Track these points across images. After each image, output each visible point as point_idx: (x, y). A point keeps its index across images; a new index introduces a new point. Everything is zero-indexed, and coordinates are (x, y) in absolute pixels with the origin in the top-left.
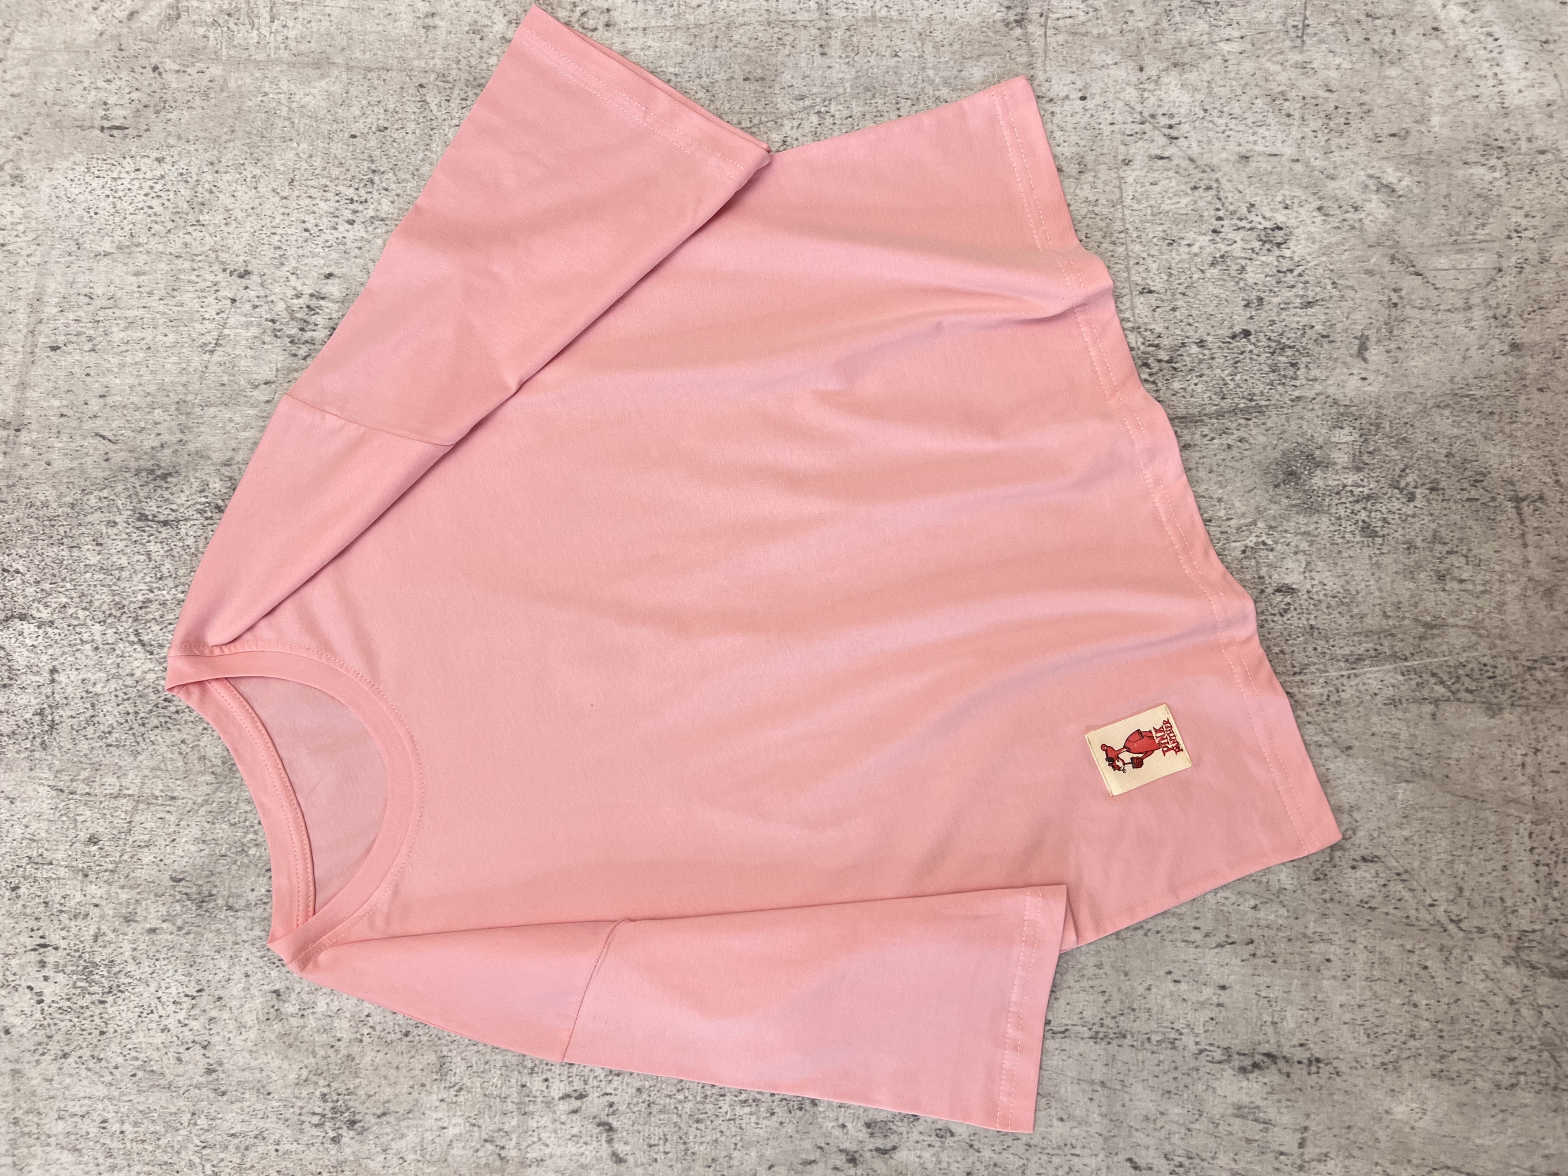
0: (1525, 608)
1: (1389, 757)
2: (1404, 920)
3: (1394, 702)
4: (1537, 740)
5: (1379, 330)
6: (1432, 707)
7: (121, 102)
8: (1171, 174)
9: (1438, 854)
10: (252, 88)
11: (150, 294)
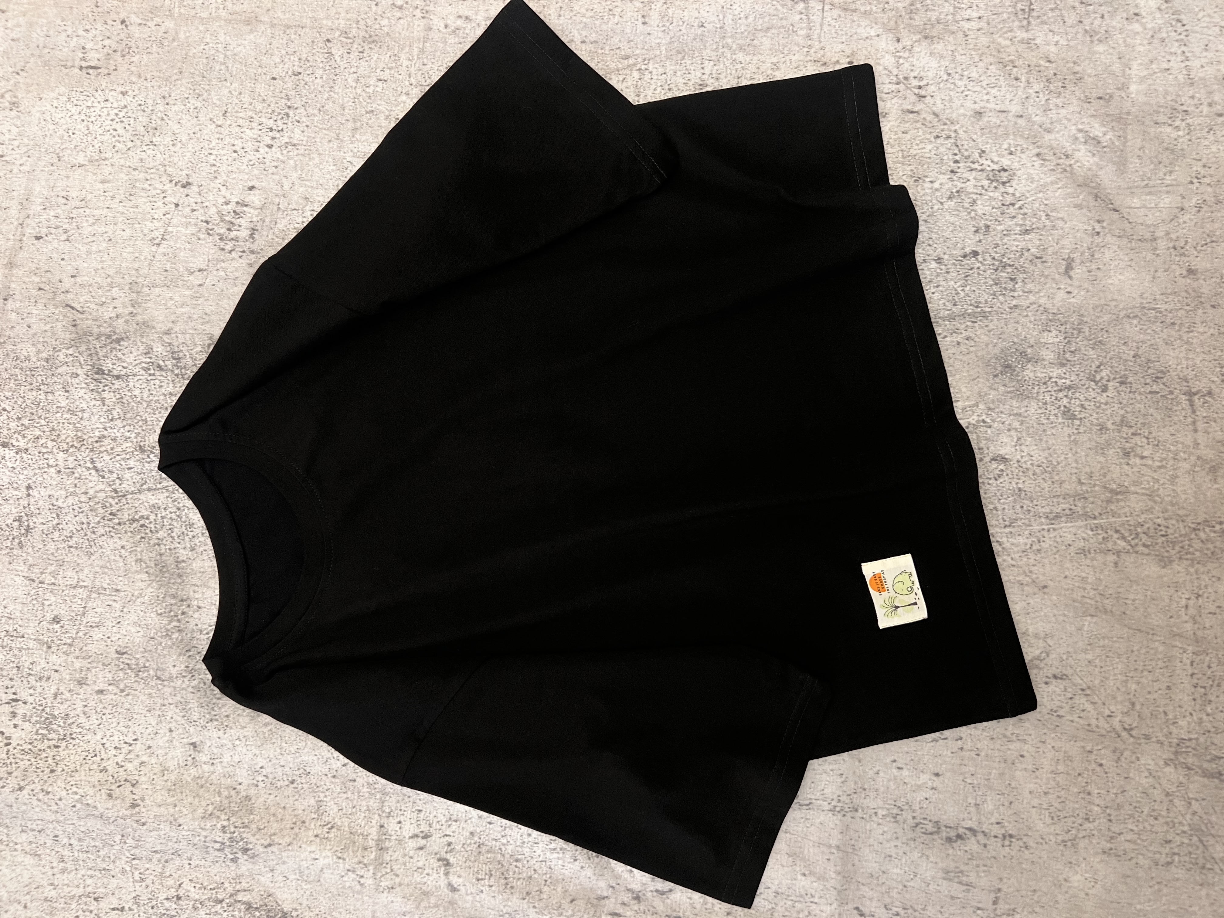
0: (1193, 481)
1: (1078, 595)
2: (1087, 727)
3: (1083, 552)
4: (1199, 587)
5: (1082, 254)
6: (1115, 557)
7: (95, 47)
8: (919, 125)
9: (1115, 675)
10: (197, 39)
11: (113, 197)
